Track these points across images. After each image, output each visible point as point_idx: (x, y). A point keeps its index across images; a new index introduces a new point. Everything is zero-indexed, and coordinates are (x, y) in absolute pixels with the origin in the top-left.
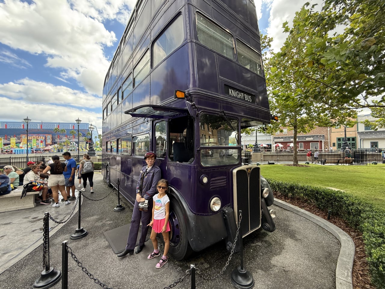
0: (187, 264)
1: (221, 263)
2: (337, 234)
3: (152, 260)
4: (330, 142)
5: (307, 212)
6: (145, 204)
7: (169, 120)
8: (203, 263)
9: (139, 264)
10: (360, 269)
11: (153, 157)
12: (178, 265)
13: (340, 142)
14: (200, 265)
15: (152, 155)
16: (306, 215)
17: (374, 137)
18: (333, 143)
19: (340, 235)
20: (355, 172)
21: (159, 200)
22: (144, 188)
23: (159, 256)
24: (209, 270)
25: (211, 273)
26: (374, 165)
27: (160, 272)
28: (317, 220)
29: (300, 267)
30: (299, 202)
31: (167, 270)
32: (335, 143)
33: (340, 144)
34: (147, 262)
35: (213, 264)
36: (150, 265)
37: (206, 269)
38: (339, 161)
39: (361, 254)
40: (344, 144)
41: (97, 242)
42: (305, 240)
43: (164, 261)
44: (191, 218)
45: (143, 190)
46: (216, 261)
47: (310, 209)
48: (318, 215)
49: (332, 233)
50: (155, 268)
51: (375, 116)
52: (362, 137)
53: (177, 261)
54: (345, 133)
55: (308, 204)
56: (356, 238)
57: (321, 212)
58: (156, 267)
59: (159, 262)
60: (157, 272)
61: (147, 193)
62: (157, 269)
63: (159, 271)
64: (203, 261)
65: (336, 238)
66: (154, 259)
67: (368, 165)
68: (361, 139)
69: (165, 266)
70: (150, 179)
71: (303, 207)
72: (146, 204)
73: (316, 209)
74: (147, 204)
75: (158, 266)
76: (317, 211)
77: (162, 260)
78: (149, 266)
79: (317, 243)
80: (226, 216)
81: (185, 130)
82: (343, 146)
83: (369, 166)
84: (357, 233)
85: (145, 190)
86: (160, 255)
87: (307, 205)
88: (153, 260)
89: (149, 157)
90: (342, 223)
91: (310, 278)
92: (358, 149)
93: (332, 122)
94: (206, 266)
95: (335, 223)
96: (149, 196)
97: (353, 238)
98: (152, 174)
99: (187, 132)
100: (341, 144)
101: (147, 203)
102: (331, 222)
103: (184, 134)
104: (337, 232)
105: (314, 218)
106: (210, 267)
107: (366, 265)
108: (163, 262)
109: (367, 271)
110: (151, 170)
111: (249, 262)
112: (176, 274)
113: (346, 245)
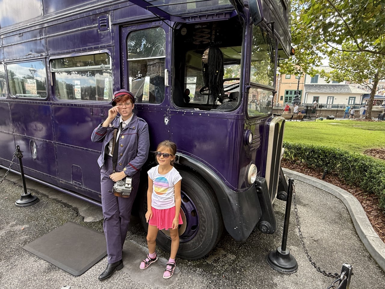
0: (205, 262)
1: (246, 249)
2: (339, 193)
3: (148, 269)
4: (278, 95)
5: (300, 174)
6: (126, 185)
7: (176, 27)
8: (226, 255)
9: (132, 281)
10: (376, 223)
11: (127, 99)
12: (195, 266)
13: (287, 96)
14: (224, 259)
15: (126, 96)
16: (301, 176)
17: (317, 91)
18: (281, 96)
19: (342, 194)
20: (311, 128)
21: (163, 178)
22: (122, 156)
23: (156, 261)
24: (239, 262)
25: (243, 265)
26: (320, 121)
27: (174, 283)
28: (314, 182)
29: (325, 233)
30: (287, 164)
31: (183, 277)
32: (282, 96)
33: (291, 97)
34: (143, 275)
35: (238, 252)
36: (151, 277)
37: (234, 261)
38: (293, 116)
39: (369, 209)
40: (296, 97)
41: (19, 266)
42: (312, 203)
43: (173, 266)
44: (232, 198)
45: (119, 161)
46: (239, 247)
47: (301, 170)
48: (312, 176)
49: (331, 193)
50: (163, 280)
51: (332, 66)
52: (308, 91)
53: (189, 261)
54: (298, 85)
55: (298, 164)
56: (356, 194)
57: (313, 172)
58: (164, 278)
59: (166, 270)
60: (170, 284)
61: (131, 165)
62: (167, 280)
63: (172, 282)
64: (223, 252)
65: (336, 197)
66: (152, 267)
67: (316, 121)
68: (306, 93)
69: (176, 273)
70: (132, 141)
71: (293, 169)
72: (128, 184)
73: (307, 169)
74: (130, 186)
75: (167, 275)
76: (309, 172)
77: (170, 265)
78: (151, 280)
79: (323, 205)
80: (260, 187)
81: (207, 51)
82: (294, 100)
83: (317, 123)
84: (355, 190)
85: (122, 160)
86: (158, 259)
87: (298, 166)
88: (150, 268)
89: (119, 101)
90: (337, 182)
91: (341, 242)
92: (302, 103)
93: (297, 69)
94: (232, 257)
95: (330, 182)
96: (135, 170)
97: (353, 194)
98: (135, 131)
99: (209, 55)
100: (293, 97)
101: (131, 183)
102: (327, 182)
103: (203, 57)
104: (337, 191)
105: (310, 180)
106: (238, 258)
107: (378, 218)
108: (172, 268)
109: (382, 224)
110: (131, 124)
111: (275, 240)
112: (200, 279)
113: (353, 203)
